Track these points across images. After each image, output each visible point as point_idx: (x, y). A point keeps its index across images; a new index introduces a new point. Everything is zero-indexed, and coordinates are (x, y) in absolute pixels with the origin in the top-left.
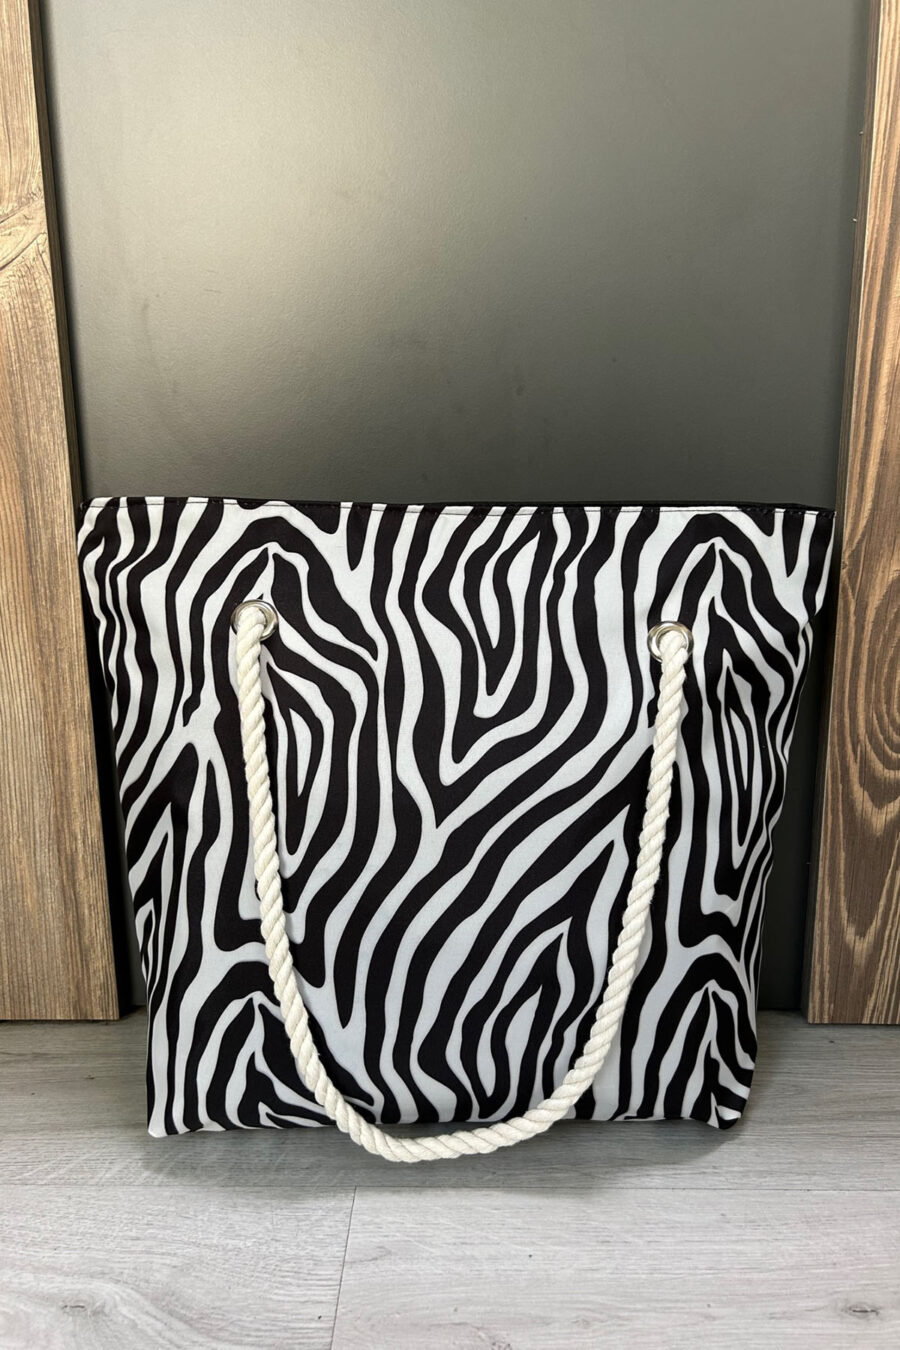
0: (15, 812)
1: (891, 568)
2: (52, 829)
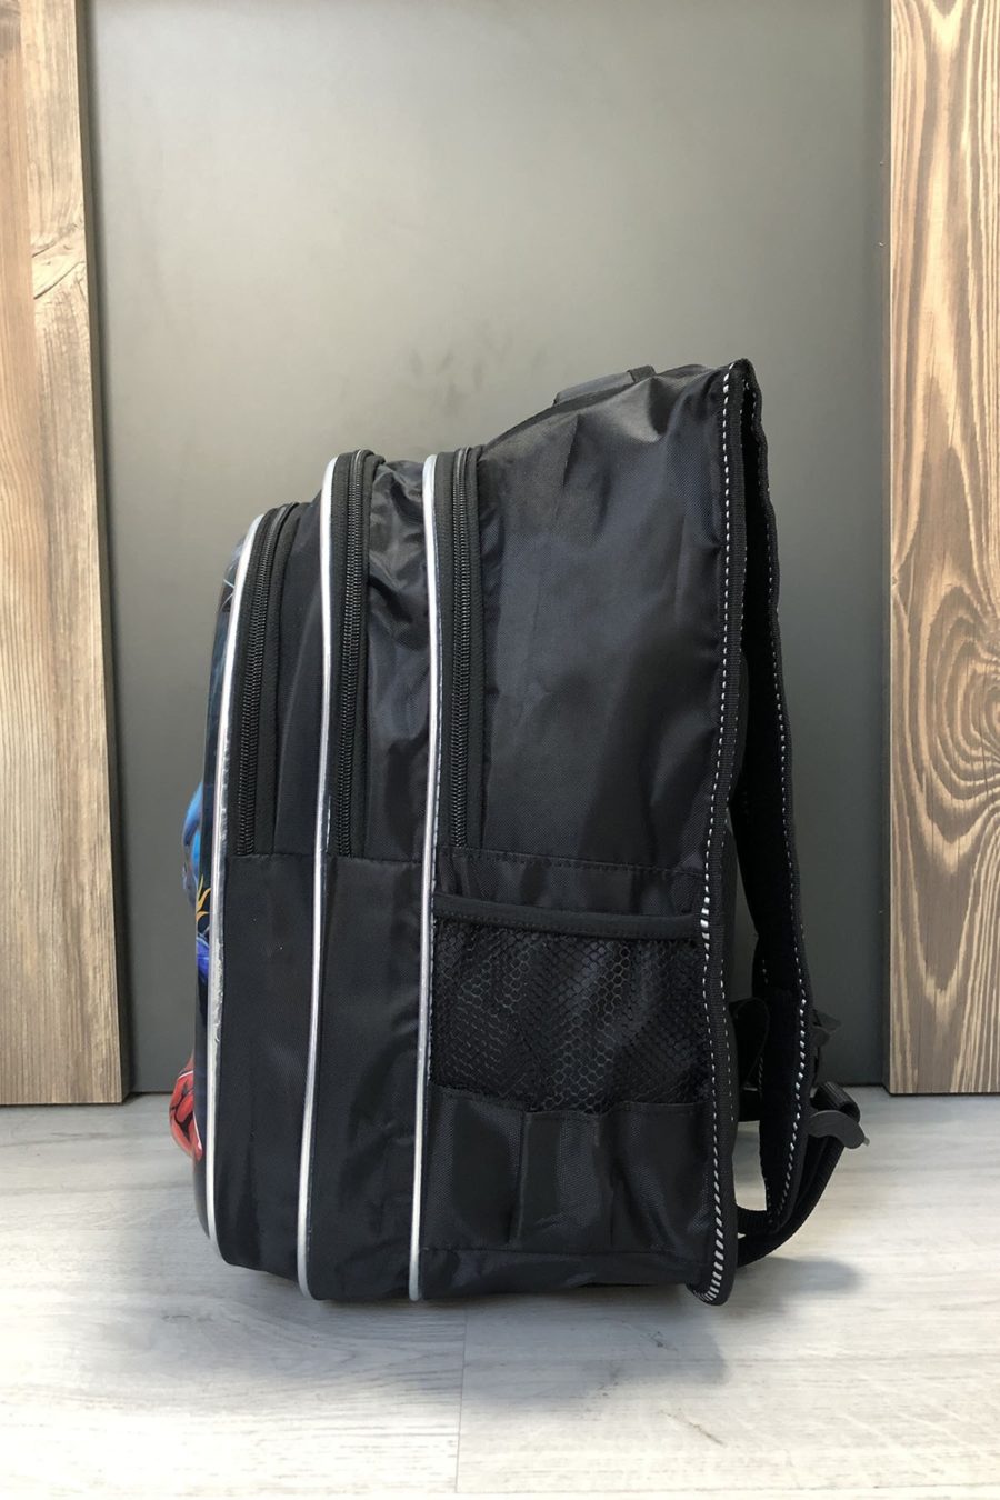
0: (19, 860)
1: (944, 582)
2: (58, 879)
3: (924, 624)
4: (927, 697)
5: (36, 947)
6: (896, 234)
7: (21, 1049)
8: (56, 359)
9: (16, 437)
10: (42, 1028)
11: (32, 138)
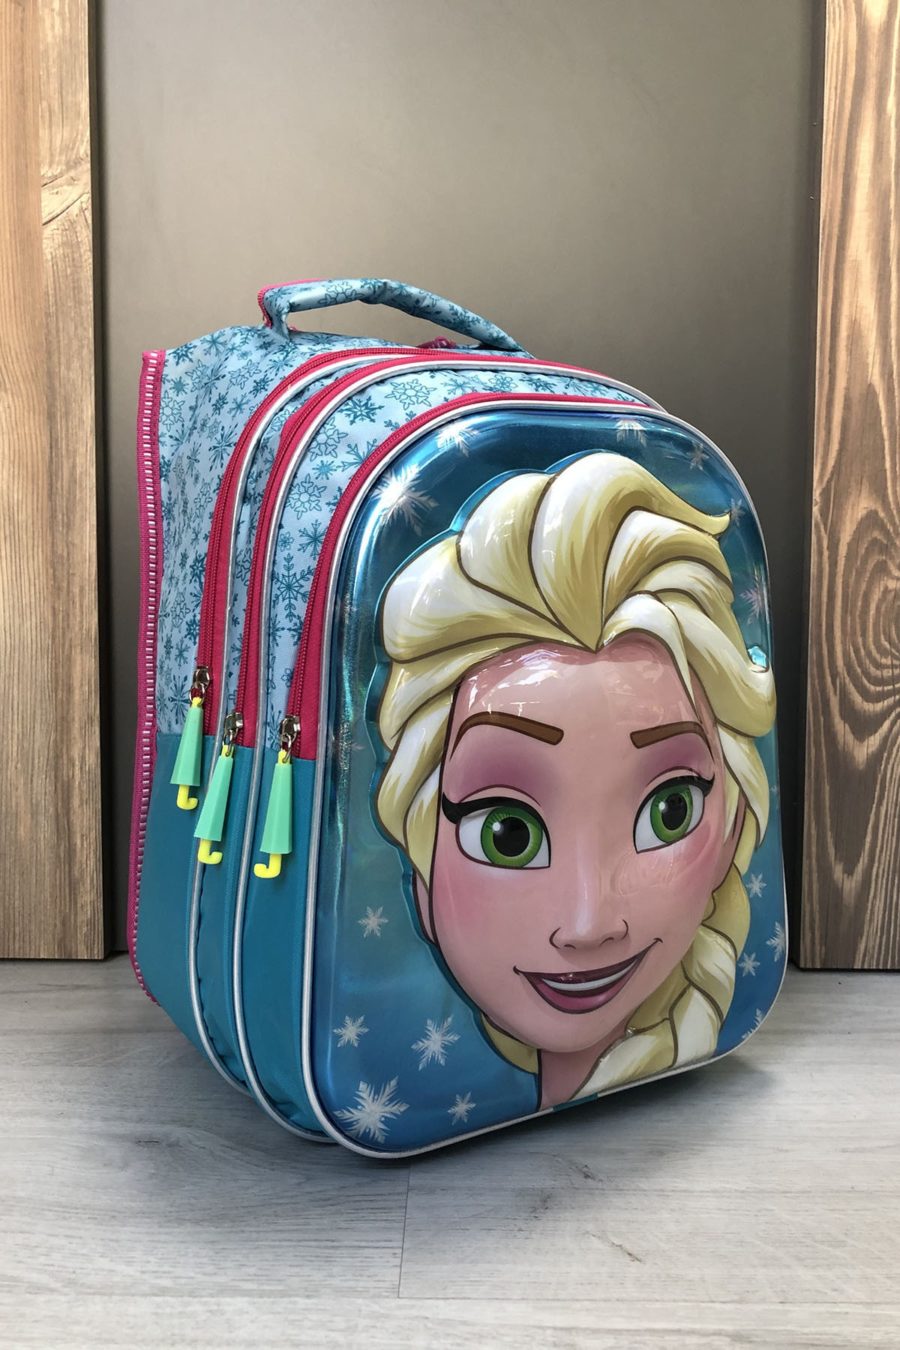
0: (15, 736)
1: (860, 505)
2: (51, 753)
3: (841, 543)
4: (843, 608)
5: (29, 816)
6: (826, 187)
7: (14, 908)
8: (61, 280)
9: (23, 351)
10: (33, 889)
11: (44, 78)
